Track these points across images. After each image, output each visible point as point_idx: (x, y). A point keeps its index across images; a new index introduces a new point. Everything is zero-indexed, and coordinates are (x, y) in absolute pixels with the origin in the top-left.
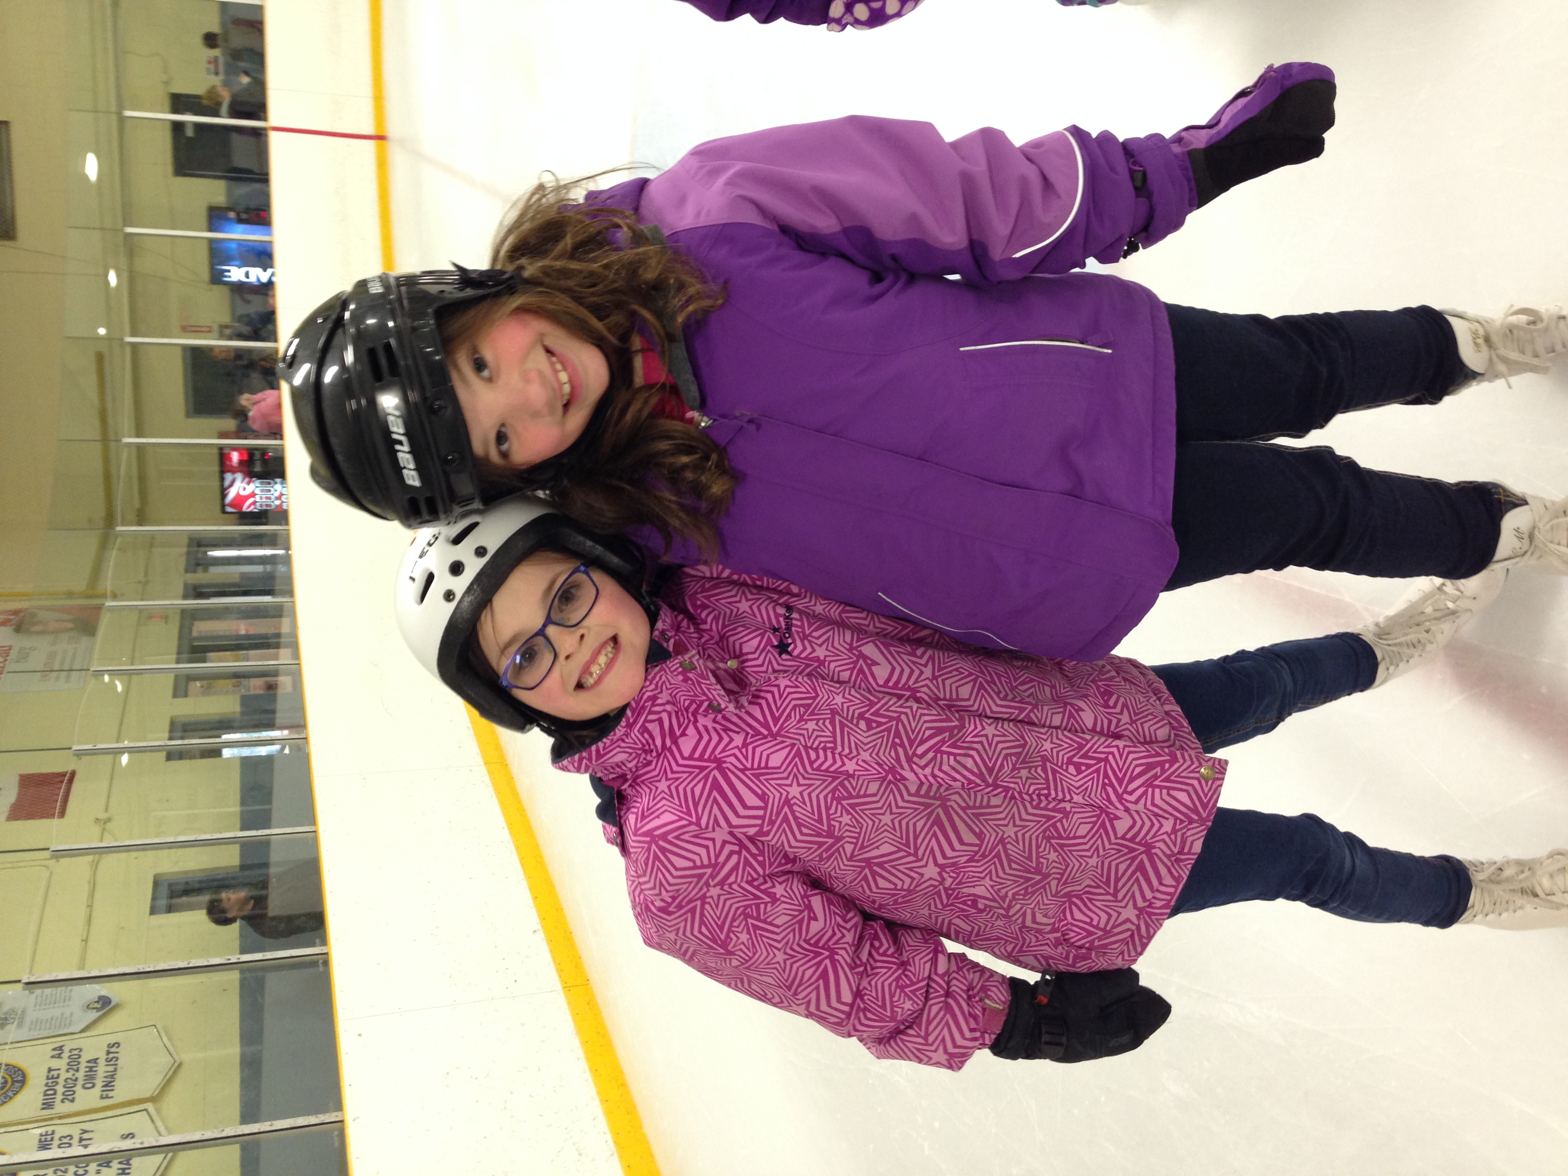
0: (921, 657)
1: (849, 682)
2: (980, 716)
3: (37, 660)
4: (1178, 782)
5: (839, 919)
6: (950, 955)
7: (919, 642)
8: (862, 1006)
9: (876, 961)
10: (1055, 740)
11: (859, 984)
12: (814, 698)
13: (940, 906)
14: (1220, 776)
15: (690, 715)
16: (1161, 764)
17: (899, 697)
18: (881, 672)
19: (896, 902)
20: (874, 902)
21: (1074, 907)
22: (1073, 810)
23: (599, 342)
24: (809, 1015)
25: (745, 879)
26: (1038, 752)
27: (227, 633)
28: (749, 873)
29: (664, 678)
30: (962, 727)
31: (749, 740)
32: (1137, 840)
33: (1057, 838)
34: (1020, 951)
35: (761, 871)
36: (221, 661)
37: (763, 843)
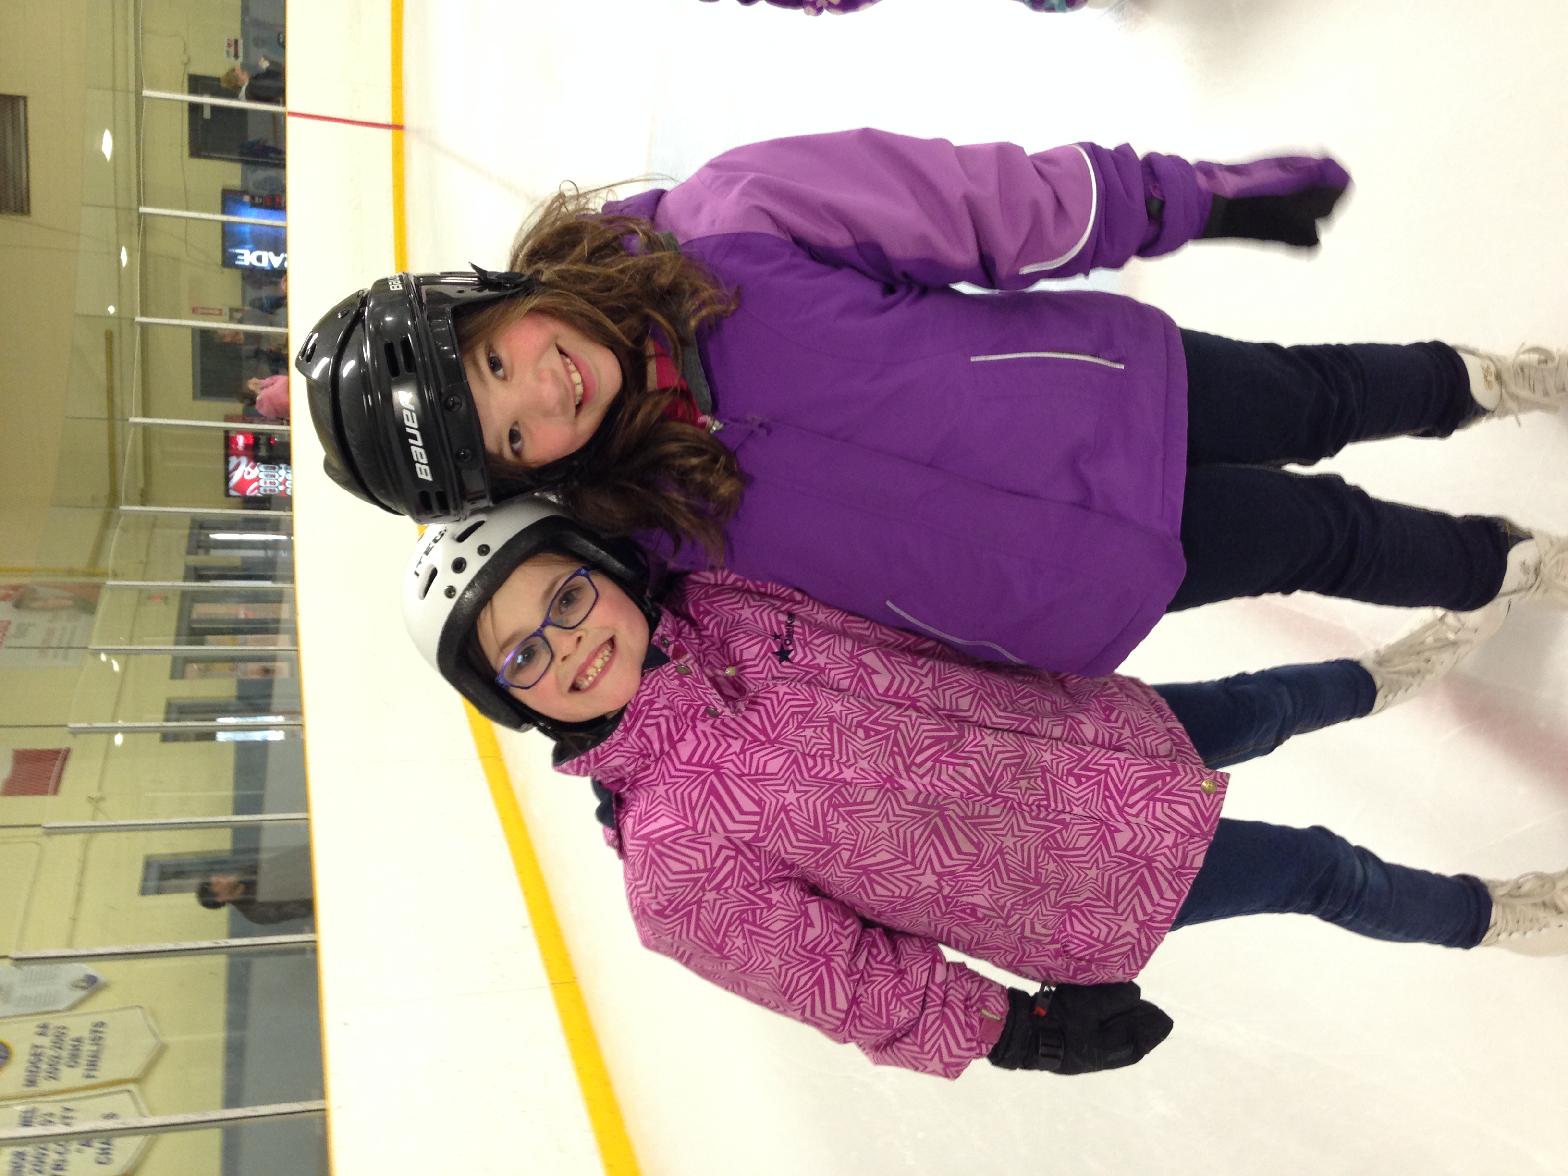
0: (922, 667)
1: (848, 690)
2: (980, 726)
3: (35, 637)
4: (1179, 796)
5: (836, 926)
6: (948, 964)
7: (922, 653)
8: (858, 1013)
9: (873, 969)
10: (1055, 751)
11: (855, 992)
12: (813, 706)
13: (938, 914)
14: (1222, 790)
15: (689, 720)
16: (1162, 777)
17: (899, 706)
18: (882, 681)
19: (894, 909)
20: (873, 909)
21: (1073, 919)
22: (1074, 821)
23: (612, 344)
24: (805, 1020)
25: (741, 884)
26: (1038, 763)
27: (227, 617)
28: (745, 879)
29: (660, 683)
30: (961, 737)
31: (746, 747)
32: (1138, 853)
33: (1055, 849)
34: (1020, 961)
35: (757, 877)
36: (220, 644)
37: (759, 848)
